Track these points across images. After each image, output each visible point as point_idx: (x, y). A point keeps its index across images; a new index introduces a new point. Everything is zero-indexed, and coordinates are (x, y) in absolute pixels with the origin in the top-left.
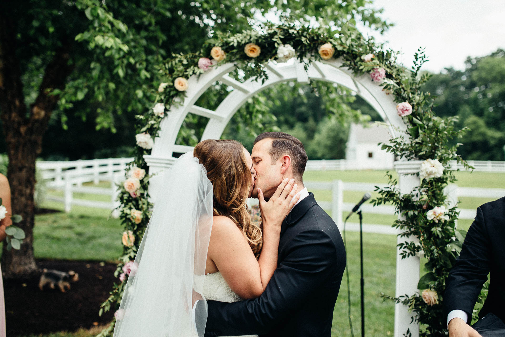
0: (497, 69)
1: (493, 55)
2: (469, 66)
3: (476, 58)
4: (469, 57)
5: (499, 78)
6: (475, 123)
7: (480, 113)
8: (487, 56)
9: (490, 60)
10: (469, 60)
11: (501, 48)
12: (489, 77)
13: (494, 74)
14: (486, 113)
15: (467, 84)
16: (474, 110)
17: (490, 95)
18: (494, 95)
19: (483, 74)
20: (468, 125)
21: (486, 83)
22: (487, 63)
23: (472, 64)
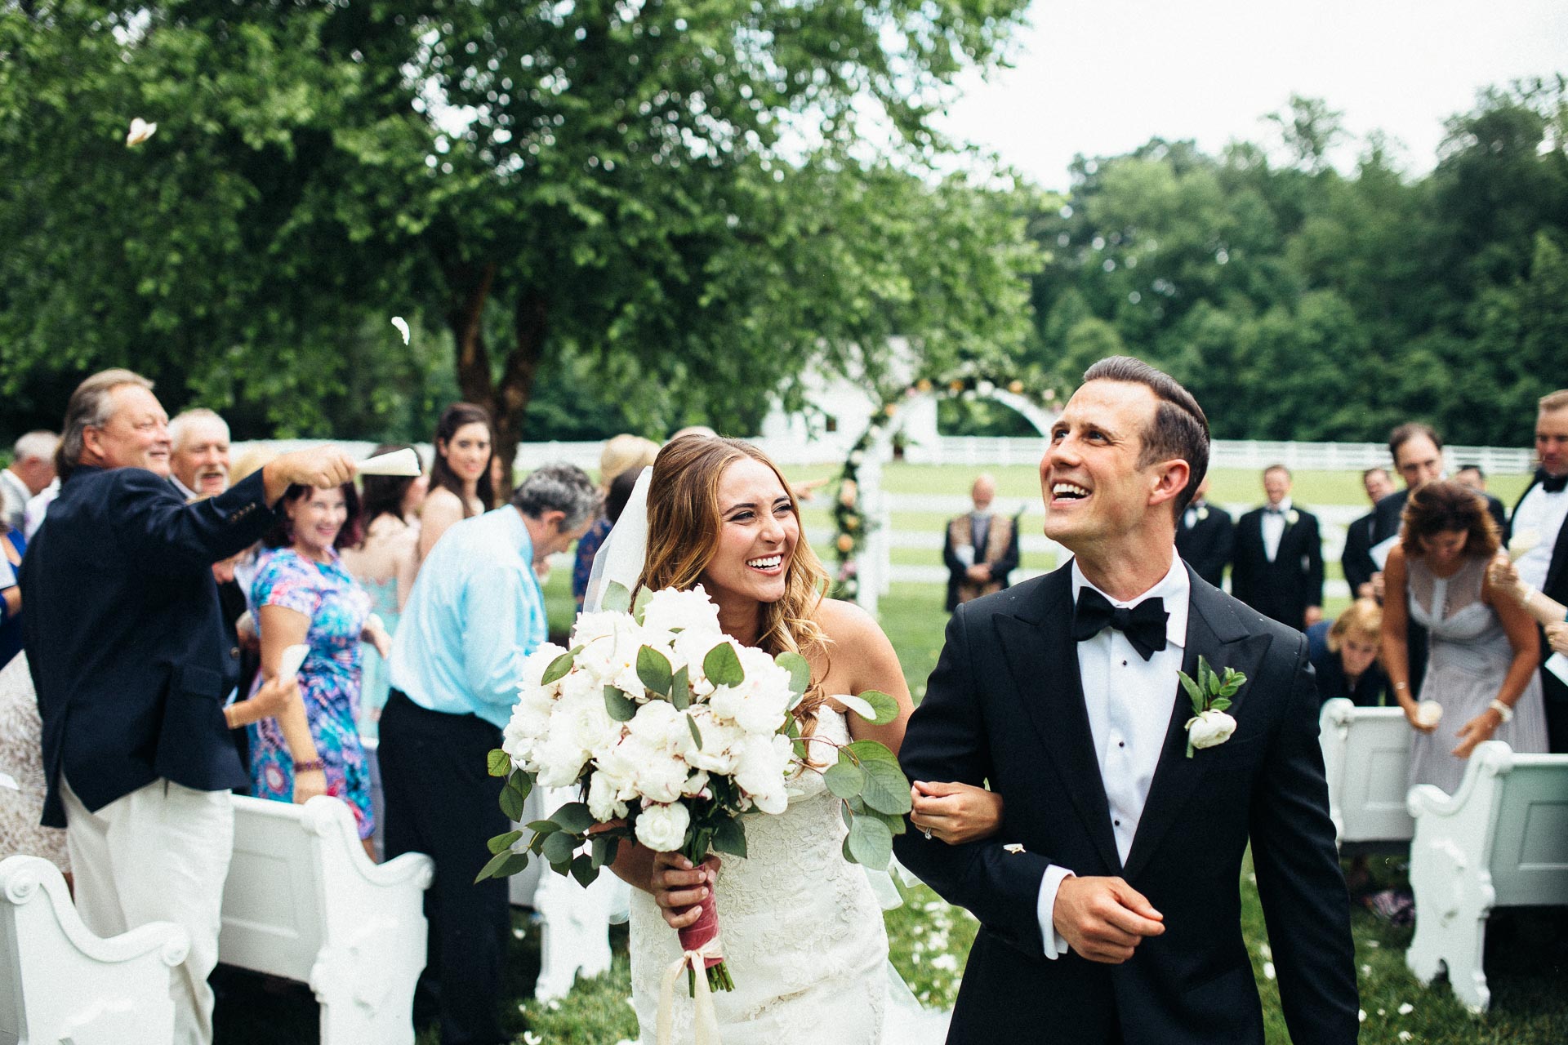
0: (1150, 193)
1: (1140, 154)
2: (1078, 180)
3: (1097, 159)
4: (1078, 156)
5: (1154, 217)
6: (1094, 335)
7: (1107, 311)
8: (1125, 155)
9: (1131, 166)
10: (1078, 165)
11: (1158, 136)
12: (1131, 214)
13: (1143, 206)
14: (1123, 310)
15: (1074, 230)
16: (1090, 301)
17: (1132, 260)
18: (1142, 262)
19: (1116, 206)
20: (1079, 340)
21: (1121, 229)
22: (1126, 176)
23: (1087, 175)
